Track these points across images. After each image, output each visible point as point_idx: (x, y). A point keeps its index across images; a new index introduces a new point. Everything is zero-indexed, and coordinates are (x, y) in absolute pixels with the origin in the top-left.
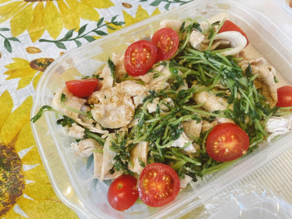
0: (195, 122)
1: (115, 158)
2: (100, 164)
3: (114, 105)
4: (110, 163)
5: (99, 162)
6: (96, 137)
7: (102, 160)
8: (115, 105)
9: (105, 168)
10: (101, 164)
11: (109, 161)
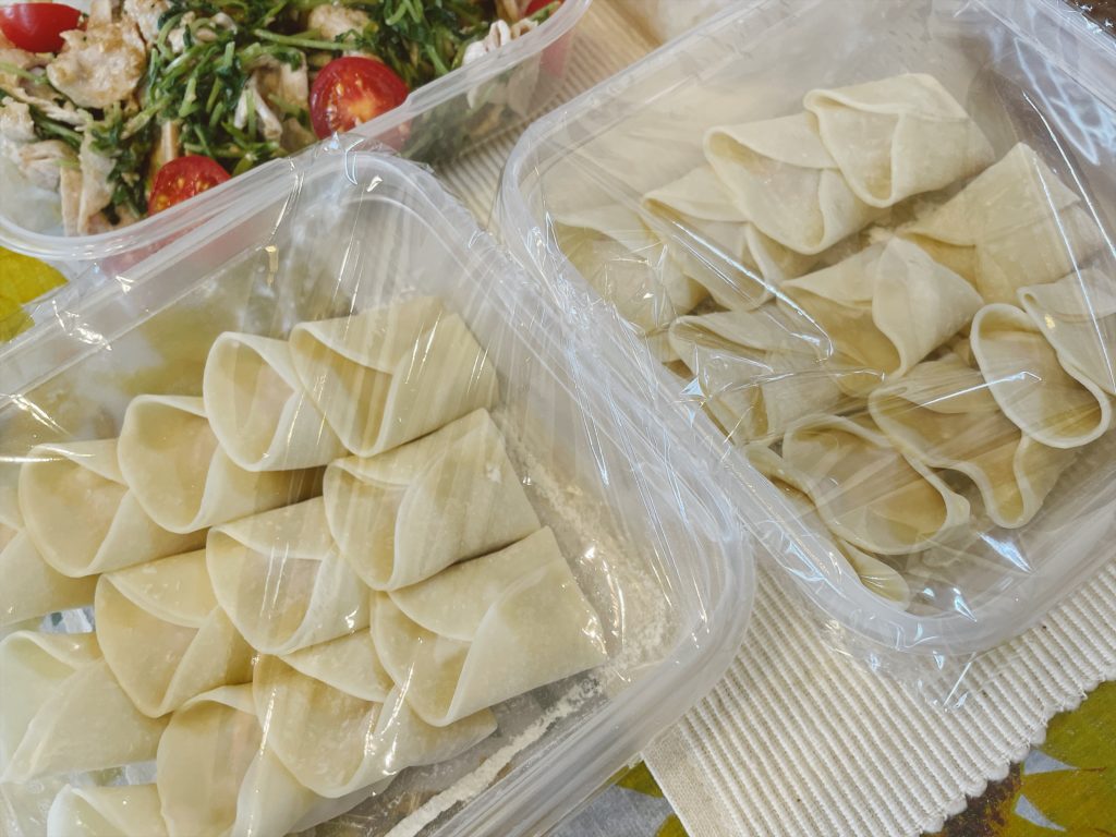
0: (287, 68)
1: (111, 177)
2: (75, 195)
3: (98, 49)
4: (100, 193)
5: (73, 190)
6: (64, 132)
7: (80, 187)
8: (101, 49)
9: (88, 203)
10: (80, 194)
11: (98, 186)
